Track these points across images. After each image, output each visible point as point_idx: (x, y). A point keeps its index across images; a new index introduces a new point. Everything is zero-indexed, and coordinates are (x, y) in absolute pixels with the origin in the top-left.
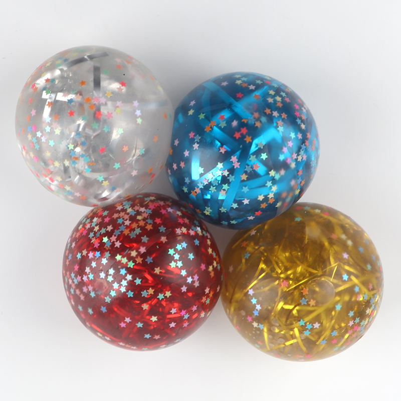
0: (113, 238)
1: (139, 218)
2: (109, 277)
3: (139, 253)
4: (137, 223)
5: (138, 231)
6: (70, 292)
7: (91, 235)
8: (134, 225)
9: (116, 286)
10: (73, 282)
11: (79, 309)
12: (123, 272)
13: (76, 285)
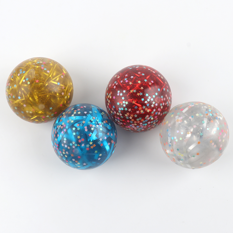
0: (149, 119)
1: (136, 124)
2: (154, 104)
3: (140, 111)
4: (137, 123)
5: (138, 120)
6: (170, 98)
7: (157, 121)
8: (138, 122)
9: (152, 100)
10: (168, 102)
11: (168, 90)
12: (148, 105)
13: (168, 101)
